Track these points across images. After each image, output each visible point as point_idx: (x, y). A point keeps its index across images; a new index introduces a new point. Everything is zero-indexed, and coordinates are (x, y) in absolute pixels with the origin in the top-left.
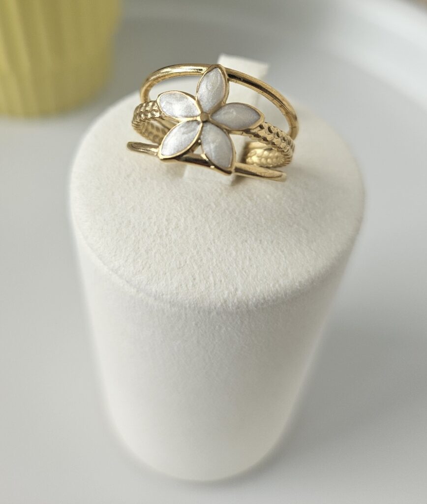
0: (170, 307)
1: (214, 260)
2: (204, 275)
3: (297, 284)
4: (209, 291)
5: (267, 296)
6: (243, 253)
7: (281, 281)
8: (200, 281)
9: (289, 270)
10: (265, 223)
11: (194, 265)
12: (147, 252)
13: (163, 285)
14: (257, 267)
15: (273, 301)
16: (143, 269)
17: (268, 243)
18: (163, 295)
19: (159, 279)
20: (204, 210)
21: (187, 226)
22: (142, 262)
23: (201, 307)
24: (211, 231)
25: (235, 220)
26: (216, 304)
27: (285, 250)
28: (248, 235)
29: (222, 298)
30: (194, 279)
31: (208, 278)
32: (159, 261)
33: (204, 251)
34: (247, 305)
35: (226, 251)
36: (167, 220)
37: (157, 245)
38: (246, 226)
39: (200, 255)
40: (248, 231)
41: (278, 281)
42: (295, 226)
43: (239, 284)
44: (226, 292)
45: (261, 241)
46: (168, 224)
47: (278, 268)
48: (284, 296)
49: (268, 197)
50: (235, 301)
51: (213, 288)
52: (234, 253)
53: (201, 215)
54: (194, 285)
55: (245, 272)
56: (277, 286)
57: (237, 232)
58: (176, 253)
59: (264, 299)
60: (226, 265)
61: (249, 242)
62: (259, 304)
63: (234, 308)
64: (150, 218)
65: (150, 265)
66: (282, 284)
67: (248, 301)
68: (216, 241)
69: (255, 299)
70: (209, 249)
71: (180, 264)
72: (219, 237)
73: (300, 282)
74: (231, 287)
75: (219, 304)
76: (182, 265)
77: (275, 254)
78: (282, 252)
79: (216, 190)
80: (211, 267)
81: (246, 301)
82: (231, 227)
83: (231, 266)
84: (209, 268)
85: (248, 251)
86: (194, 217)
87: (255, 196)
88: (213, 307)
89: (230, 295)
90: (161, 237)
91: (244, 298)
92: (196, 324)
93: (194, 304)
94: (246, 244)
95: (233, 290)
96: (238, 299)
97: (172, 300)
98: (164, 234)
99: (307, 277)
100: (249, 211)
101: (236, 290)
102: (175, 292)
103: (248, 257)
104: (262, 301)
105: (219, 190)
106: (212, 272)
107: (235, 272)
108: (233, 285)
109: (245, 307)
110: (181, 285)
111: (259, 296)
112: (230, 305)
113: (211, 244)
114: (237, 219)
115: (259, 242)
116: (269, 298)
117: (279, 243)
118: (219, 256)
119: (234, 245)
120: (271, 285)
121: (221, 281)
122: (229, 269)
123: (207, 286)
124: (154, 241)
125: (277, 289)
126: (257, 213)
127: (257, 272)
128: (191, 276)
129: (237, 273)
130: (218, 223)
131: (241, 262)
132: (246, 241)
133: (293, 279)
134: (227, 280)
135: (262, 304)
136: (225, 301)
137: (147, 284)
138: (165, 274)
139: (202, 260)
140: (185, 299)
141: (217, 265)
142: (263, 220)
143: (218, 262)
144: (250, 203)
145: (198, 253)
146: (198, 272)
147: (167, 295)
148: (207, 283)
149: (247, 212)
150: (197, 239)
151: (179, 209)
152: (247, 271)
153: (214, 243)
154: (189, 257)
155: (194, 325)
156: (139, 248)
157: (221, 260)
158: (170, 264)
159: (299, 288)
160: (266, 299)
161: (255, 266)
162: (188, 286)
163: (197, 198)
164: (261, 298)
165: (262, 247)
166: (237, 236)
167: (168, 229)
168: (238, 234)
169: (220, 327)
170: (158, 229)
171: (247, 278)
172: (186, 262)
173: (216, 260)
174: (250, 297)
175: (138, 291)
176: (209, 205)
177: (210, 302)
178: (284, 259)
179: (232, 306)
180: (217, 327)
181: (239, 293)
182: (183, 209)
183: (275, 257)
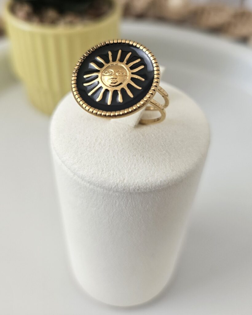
0: (89, 185)
1: (116, 163)
2: (108, 169)
3: (159, 182)
4: (109, 178)
5: (141, 186)
6: (132, 161)
7: (150, 179)
8: (106, 172)
9: (155, 174)
10: (148, 148)
11: (104, 164)
12: (81, 154)
13: (86, 171)
14: (138, 169)
15: (144, 189)
16: (77, 162)
17: (147, 158)
18: (85, 177)
19: (84, 168)
20: (116, 137)
21: (106, 144)
22: (78, 159)
23: (104, 187)
24: (117, 148)
25: (131, 144)
26: (112, 186)
27: (156, 163)
28: (137, 153)
29: (116, 183)
30: (103, 171)
31: (110, 171)
32: (86, 159)
33: (111, 157)
34: (129, 189)
35: (123, 159)
36: (96, 140)
37: (87, 152)
38: (137, 148)
39: (109, 159)
40: (137, 151)
41: (148, 179)
42: (164, 152)
43: (126, 177)
44: (118, 180)
45: (143, 156)
46: (96, 142)
47: (150, 172)
48: (150, 187)
49: (153, 135)
50: (123, 185)
51: (112, 177)
52: (127, 161)
53: (114, 140)
54: (101, 174)
55: (131, 171)
56: (147, 181)
57: (131, 150)
58: (96, 156)
59: (139, 187)
60: (121, 166)
61: (136, 156)
62: (136, 189)
63: (122, 190)
64: (87, 138)
65: (81, 161)
66: (150, 180)
67: (130, 187)
68: (119, 153)
69: (133, 187)
70: (114, 157)
71: (97, 162)
72: (121, 151)
73: (161, 181)
74: (121, 177)
75: (114, 186)
76: (98, 163)
77: (150, 164)
78: (154, 164)
79: (125, 129)
80: (113, 166)
81: (129, 186)
82: (128, 147)
83: (124, 166)
84: (112, 166)
85: (135, 160)
86: (110, 140)
87: (146, 134)
88: (110, 187)
89: (121, 182)
90: (90, 147)
91: (128, 185)
92: (103, 198)
93: (101, 184)
94: (135, 157)
95: (122, 179)
96: (124, 185)
97: (89, 181)
98: (92, 147)
99: (165, 179)
100: (140, 141)
101: (124, 179)
102: (91, 176)
103: (134, 164)
104: (138, 188)
105: (127, 129)
106: (113, 169)
107: (126, 170)
108: (123, 177)
109: (128, 189)
110: (95, 173)
111: (136, 185)
112: (120, 188)
113: (116, 154)
114: (133, 144)
115: (142, 157)
116: (142, 187)
117: (153, 159)
118: (119, 161)
119: (128, 156)
120: (144, 180)
121: (117, 174)
122: (122, 168)
123: (109, 175)
124: (86, 149)
125: (147, 183)
126: (145, 142)
127: (138, 172)
128: (101, 169)
129: (126, 171)
130: (122, 144)
131: (129, 166)
132: (135, 156)
133: (157, 179)
134: (120, 174)
135: (138, 190)
136: (117, 185)
137: (78, 171)
138: (88, 166)
139: (108, 162)
140: (96, 180)
141: (116, 165)
142: (147, 146)
143: (117, 164)
144: (142, 137)
145: (107, 158)
146: (106, 167)
147: (87, 177)
148: (109, 173)
149: (139, 141)
150: (109, 151)
151: (103, 135)
152: (132, 171)
153: (118, 154)
154: (102, 159)
155: (102, 198)
156: (78, 152)
157: (119, 163)
158: (92, 161)
159: (160, 184)
160: (140, 187)
161: (137, 169)
162: (99, 174)
163: (114, 131)
164: (137, 186)
165: (143, 160)
166: (131, 152)
167: (95, 144)
168: (131, 151)
169: (116, 201)
170: (90, 144)
171: (131, 174)
172: (100, 162)
173: (117, 163)
174: (131, 184)
175: (74, 175)
176: (120, 135)
177: (109, 184)
178: (154, 168)
179: (121, 188)
180: (114, 201)
181: (125, 181)
182: (106, 135)
183: (149, 166)
